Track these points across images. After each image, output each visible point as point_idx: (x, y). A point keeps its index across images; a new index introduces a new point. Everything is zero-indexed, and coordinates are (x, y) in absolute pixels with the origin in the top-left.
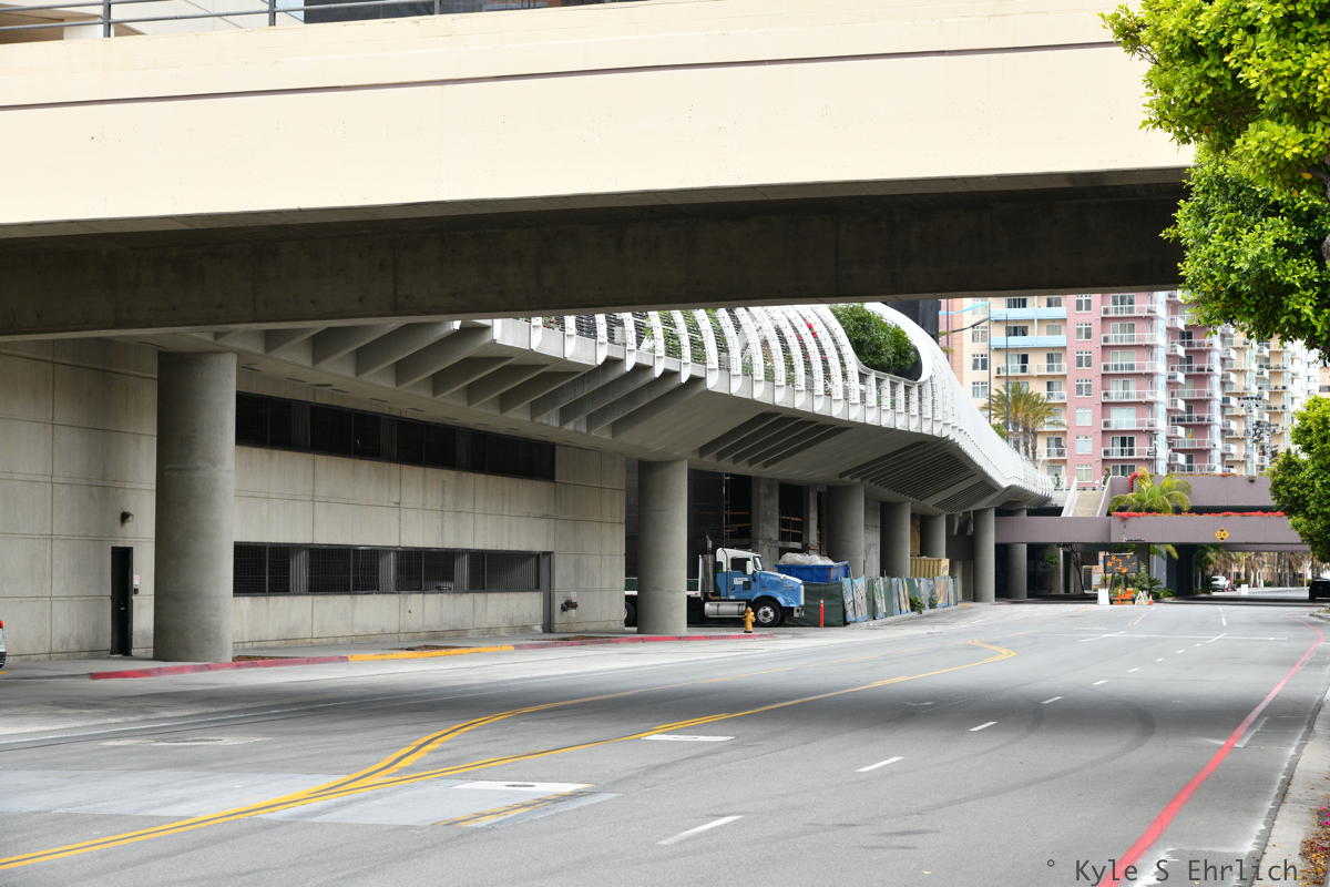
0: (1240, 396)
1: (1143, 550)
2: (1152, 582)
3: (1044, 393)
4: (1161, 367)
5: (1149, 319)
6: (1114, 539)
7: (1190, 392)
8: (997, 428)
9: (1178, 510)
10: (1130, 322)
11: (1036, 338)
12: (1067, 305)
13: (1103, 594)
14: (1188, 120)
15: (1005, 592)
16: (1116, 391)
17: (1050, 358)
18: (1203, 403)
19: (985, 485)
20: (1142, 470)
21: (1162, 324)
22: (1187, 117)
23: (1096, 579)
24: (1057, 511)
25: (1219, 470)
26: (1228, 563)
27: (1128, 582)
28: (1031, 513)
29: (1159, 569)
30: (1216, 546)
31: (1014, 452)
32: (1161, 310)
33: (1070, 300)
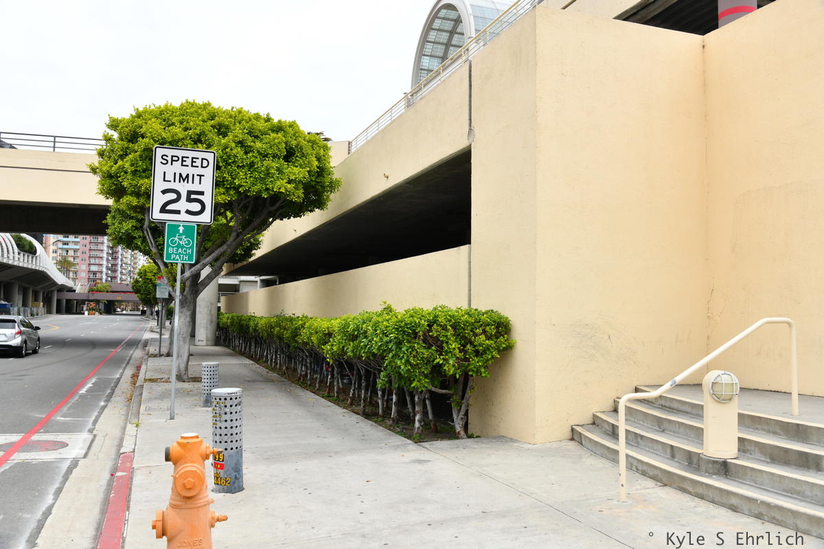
0: (125, 264)
1: (97, 302)
2: (100, 310)
3: (72, 260)
4: (105, 255)
5: (102, 243)
6: (90, 299)
7: (113, 262)
8: (59, 269)
9: (107, 292)
10: (97, 244)
11: (71, 246)
12: (80, 238)
13: (86, 313)
14: (109, 194)
15: (59, 312)
16: (92, 261)
17: (75, 251)
18: (116, 265)
19: (54, 283)
20: (98, 281)
21: (106, 245)
22: (108, 193)
23: (85, 308)
24: (75, 291)
25: (119, 282)
26: (121, 305)
27: (93, 309)
28: (67, 291)
29: (102, 306)
30: (117, 301)
31: (63, 276)
32: (106, 241)
33: (81, 237)
